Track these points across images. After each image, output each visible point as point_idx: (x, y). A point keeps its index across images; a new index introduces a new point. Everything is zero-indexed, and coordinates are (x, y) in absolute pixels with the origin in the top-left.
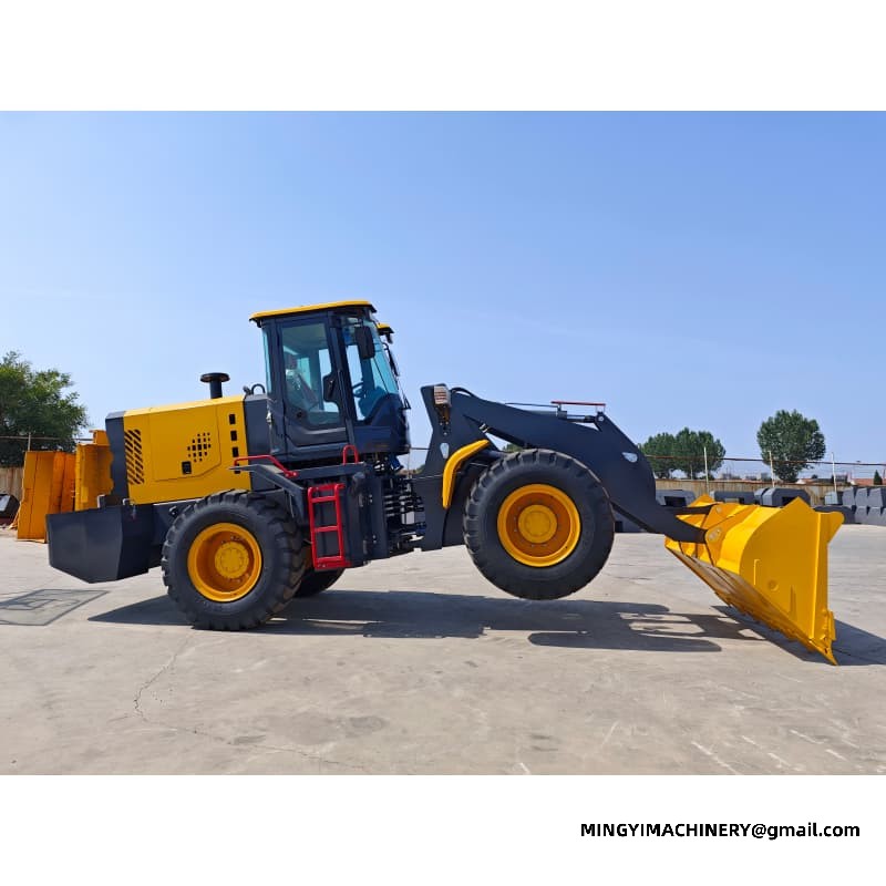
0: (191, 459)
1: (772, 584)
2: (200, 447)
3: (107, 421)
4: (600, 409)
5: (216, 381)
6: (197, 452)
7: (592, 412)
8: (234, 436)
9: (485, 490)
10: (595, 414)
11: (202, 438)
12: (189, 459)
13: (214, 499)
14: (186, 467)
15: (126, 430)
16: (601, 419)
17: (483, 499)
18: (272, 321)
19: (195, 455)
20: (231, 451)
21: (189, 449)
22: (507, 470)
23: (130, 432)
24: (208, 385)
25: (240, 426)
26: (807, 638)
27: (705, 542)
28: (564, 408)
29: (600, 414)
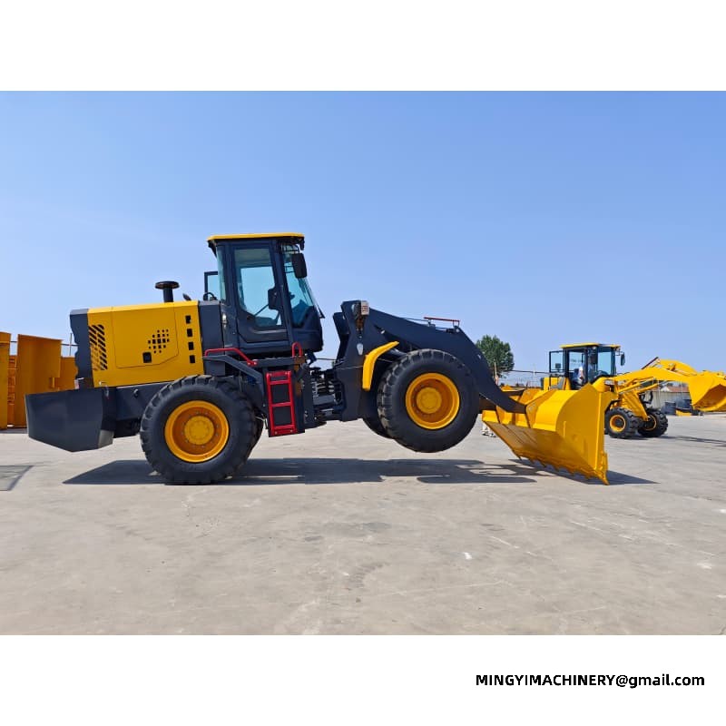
0: (152, 351)
1: (574, 437)
2: (159, 341)
3: (71, 316)
4: (456, 324)
5: (168, 288)
6: (157, 345)
7: (450, 325)
8: (190, 333)
9: (398, 377)
10: (452, 327)
11: (161, 333)
12: (148, 351)
13: (188, 382)
14: (147, 357)
15: (90, 325)
16: (458, 331)
17: (396, 383)
18: (225, 243)
19: (155, 347)
20: (187, 345)
21: (149, 342)
22: (413, 363)
23: (94, 326)
24: (161, 291)
25: (195, 325)
26: (591, 469)
27: (525, 413)
28: (433, 322)
29: (456, 327)
